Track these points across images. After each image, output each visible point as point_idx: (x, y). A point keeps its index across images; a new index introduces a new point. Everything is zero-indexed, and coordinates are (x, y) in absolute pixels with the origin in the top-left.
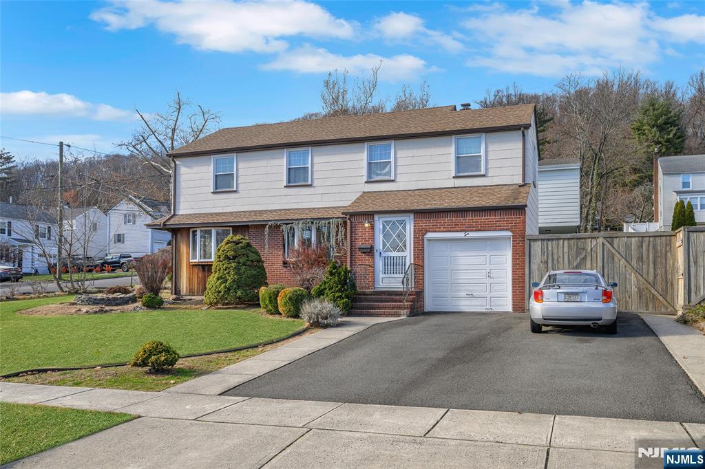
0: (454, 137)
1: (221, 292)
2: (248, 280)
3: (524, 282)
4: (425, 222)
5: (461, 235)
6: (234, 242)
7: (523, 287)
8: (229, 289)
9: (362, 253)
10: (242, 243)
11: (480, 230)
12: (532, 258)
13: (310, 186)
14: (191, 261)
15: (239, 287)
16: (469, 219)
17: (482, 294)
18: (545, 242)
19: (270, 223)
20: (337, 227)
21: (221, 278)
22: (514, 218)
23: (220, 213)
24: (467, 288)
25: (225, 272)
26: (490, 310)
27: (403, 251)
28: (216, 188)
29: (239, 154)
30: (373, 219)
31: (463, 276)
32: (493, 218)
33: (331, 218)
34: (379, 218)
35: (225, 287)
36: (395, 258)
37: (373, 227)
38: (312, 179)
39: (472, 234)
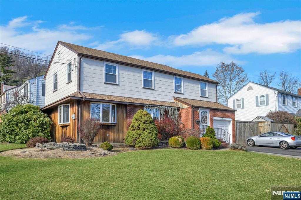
0: (200, 81)
5: (221, 119)
9: (196, 123)
12: (237, 128)
13: (154, 90)
19: (146, 105)
27: (207, 123)
28: (107, 81)
29: (120, 65)
37: (199, 113)
38: (154, 87)
39: (224, 119)
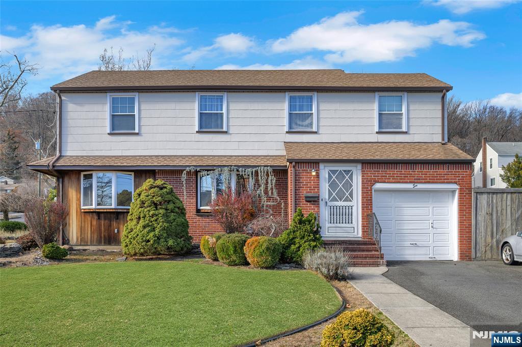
0: (377, 93)
1: (148, 241)
2: (178, 228)
3: (471, 232)
4: (372, 173)
5: (410, 186)
6: (158, 187)
7: (470, 238)
8: (158, 238)
9: (307, 201)
10: (165, 188)
11: (429, 182)
12: (478, 210)
13: (226, 132)
14: (82, 207)
15: (169, 236)
16: (418, 171)
17: (425, 244)
18: (491, 195)
19: (188, 169)
20: (268, 175)
21: (149, 226)
22: (461, 172)
23: (120, 156)
24: (412, 238)
25: (152, 219)
26: (435, 259)
27: (351, 201)
28: (113, 129)
29: (141, 94)
30: (319, 168)
31: (407, 226)
32: (442, 171)
33: (258, 166)
34: (325, 167)
35: (155, 236)
36: (341, 208)
37: (318, 176)
38: (228, 126)
39: (420, 186)
